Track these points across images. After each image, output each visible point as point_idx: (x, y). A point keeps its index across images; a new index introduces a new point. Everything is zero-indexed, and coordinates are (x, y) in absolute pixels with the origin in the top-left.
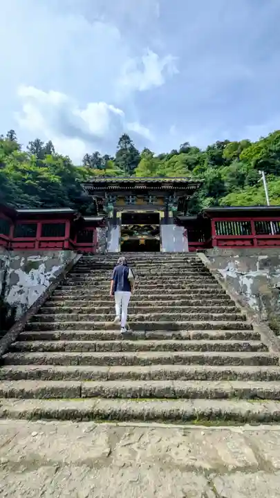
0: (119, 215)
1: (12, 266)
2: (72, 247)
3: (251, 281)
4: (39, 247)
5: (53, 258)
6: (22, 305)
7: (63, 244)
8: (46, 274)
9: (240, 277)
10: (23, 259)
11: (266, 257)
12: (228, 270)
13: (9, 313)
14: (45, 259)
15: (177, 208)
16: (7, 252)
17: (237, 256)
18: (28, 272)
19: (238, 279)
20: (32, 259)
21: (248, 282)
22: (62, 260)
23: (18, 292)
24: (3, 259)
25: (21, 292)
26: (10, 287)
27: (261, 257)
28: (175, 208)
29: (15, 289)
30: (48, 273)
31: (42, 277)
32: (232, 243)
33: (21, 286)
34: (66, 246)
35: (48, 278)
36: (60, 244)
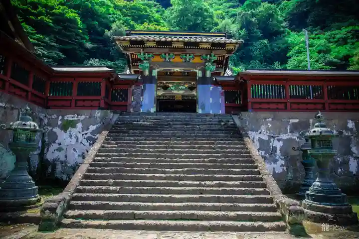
0: (155, 73)
1: (49, 124)
2: (108, 106)
3: (281, 143)
4: (76, 106)
5: (90, 117)
6: (62, 162)
7: (99, 103)
8: (83, 133)
9: (272, 140)
10: (60, 118)
11: (297, 121)
12: (261, 133)
13: (50, 170)
14: (83, 117)
15: (215, 67)
16: (45, 110)
17: (270, 120)
18: (65, 131)
19: (269, 141)
20: (69, 117)
21: (279, 145)
22: (99, 120)
23: (57, 150)
24: (42, 117)
25: (59, 150)
26: (49, 145)
27: (292, 121)
28: (213, 68)
29: (54, 146)
30: (86, 132)
31: (80, 136)
32: (266, 106)
33: (60, 144)
34: (102, 105)
35: (86, 136)
36: (95, 103)
